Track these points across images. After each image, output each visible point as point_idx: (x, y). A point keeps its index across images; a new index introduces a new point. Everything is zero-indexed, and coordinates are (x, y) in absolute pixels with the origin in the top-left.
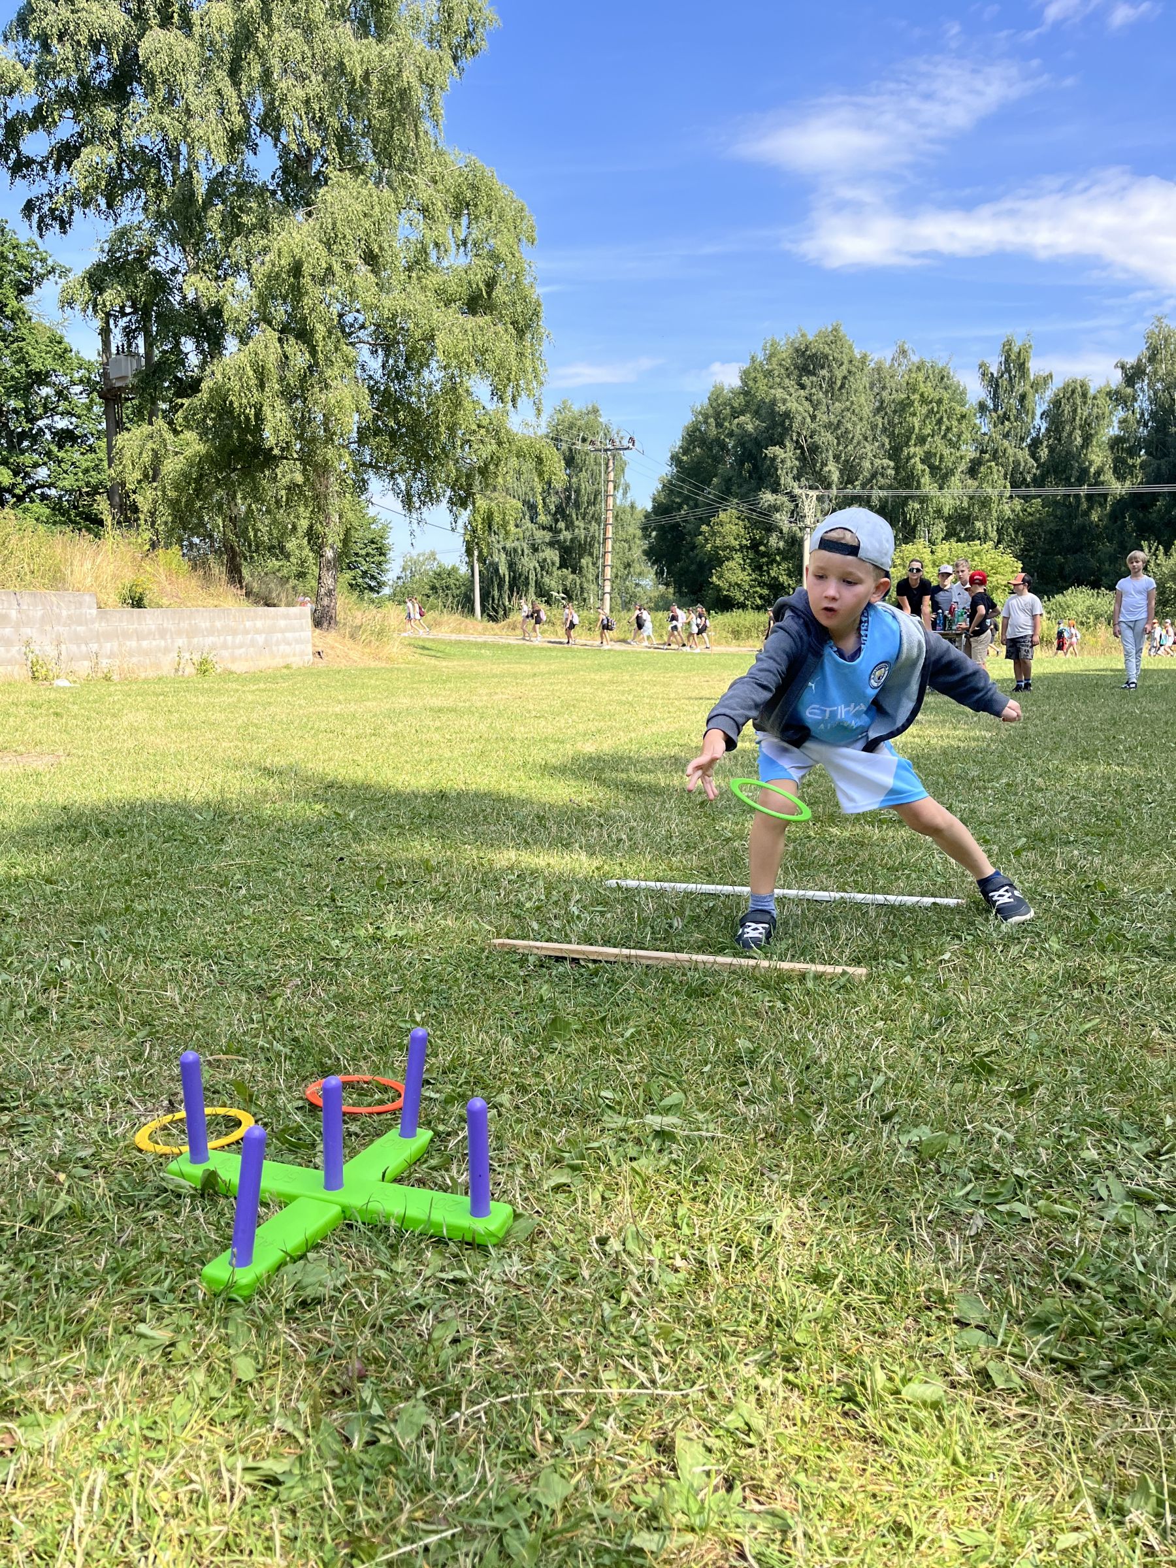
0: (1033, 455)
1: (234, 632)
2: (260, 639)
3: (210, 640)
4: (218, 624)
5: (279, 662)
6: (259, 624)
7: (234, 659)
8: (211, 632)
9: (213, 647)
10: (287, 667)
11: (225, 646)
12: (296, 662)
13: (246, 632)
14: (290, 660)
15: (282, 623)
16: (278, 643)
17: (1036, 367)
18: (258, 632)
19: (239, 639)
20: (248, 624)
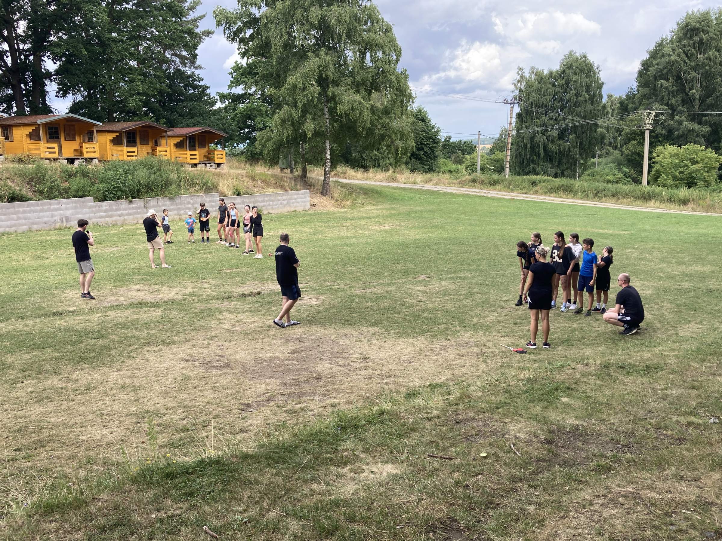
1: (273, 201)
2: (285, 202)
3: (263, 204)
4: (266, 199)
5: (293, 209)
6: (284, 197)
7: (272, 209)
8: (263, 201)
9: (264, 206)
10: (295, 211)
11: (269, 205)
12: (300, 209)
13: (279, 200)
14: (296, 209)
15: (295, 196)
16: (293, 203)
18: (284, 200)
19: (275, 203)
20: (279, 198)
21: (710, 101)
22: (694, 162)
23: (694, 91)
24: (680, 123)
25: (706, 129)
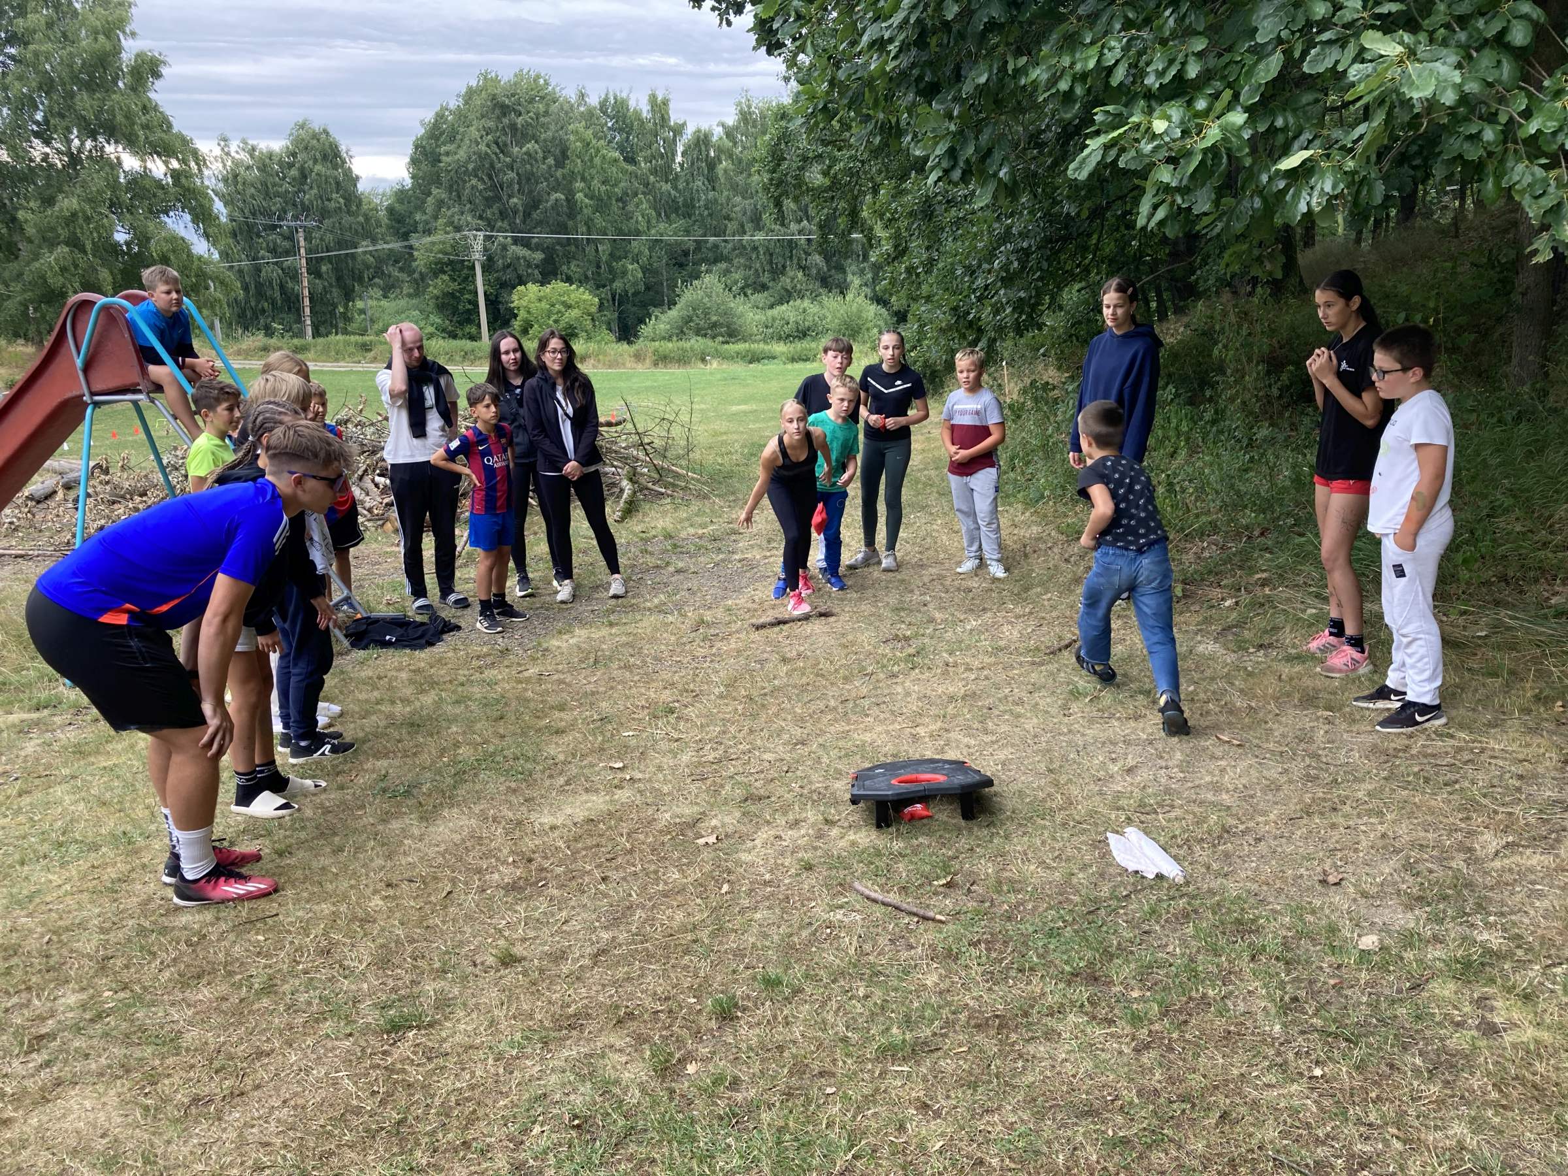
0: (675, 188)
17: (674, 118)
21: (536, 215)
22: (569, 307)
23: (515, 200)
24: (504, 248)
25: (539, 256)
